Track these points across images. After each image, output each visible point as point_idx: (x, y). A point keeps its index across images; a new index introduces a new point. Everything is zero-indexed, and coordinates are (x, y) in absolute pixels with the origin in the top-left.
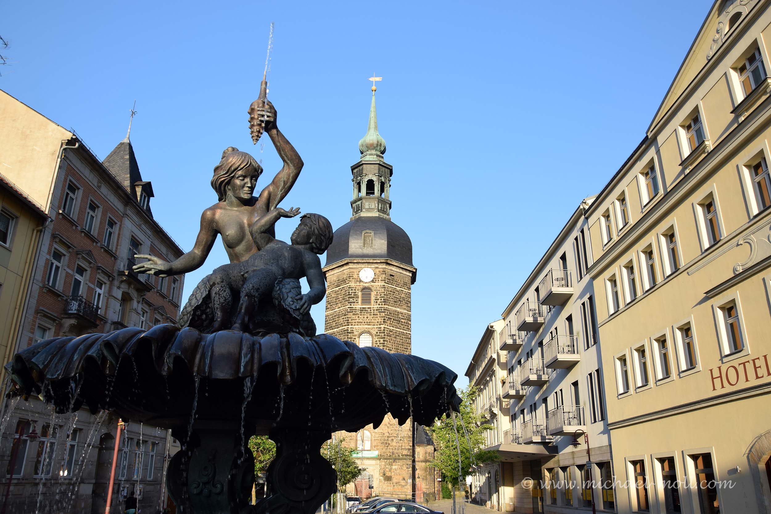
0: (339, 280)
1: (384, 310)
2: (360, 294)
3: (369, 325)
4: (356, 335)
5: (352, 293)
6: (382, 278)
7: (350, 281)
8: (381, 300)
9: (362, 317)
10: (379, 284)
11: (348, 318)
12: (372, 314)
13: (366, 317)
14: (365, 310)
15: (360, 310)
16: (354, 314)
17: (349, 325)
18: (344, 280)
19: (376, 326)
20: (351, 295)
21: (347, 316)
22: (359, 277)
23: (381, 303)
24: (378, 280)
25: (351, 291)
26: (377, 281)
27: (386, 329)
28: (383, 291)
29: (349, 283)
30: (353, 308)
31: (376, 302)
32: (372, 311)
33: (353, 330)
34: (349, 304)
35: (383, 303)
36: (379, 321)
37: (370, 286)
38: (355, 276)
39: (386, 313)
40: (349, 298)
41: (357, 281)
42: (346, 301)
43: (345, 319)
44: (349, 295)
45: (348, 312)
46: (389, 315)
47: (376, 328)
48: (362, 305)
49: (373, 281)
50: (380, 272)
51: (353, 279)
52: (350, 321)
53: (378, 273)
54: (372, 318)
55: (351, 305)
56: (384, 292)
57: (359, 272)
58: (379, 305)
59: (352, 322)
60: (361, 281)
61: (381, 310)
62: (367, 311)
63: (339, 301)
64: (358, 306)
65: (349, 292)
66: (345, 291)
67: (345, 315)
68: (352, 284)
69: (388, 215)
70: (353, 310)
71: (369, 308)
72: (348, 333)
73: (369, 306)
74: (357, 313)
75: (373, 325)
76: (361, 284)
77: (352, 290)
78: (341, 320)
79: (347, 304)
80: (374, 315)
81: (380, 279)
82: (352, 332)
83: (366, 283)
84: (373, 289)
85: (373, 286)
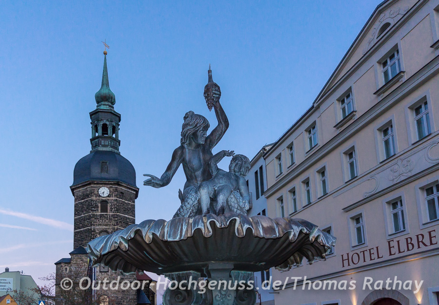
0: (84, 195)
1: (117, 216)
2: (99, 205)
3: (106, 226)
4: (97, 233)
5: (93, 204)
7: (92, 196)
8: (115, 209)
9: (101, 220)
10: (113, 198)
11: (91, 221)
13: (104, 221)
14: (104, 216)
15: (100, 216)
16: (95, 219)
19: (111, 227)
22: (98, 193)
23: (114, 211)
26: (111, 196)
27: (118, 229)
28: (116, 203)
30: (94, 214)
31: (111, 211)
32: (108, 216)
34: (92, 212)
35: (116, 211)
36: (114, 223)
38: (96, 192)
39: (118, 218)
40: (92, 207)
41: (97, 196)
42: (90, 209)
43: (89, 222)
45: (91, 217)
48: (101, 212)
49: (108, 196)
50: (113, 190)
51: (94, 194)
54: (109, 221)
57: (99, 190)
59: (94, 224)
60: (100, 196)
61: (115, 216)
63: (84, 209)
64: (99, 213)
65: (91, 203)
66: (89, 203)
67: (89, 219)
68: (94, 198)
69: (118, 150)
70: (95, 216)
71: (106, 215)
72: (91, 231)
73: (106, 213)
74: (98, 217)
75: (109, 226)
76: (101, 198)
77: (93, 202)
78: (86, 222)
79: (90, 211)
80: (110, 219)
81: (114, 195)
82: (94, 231)
83: (104, 197)
84: (108, 201)
85: (108, 200)
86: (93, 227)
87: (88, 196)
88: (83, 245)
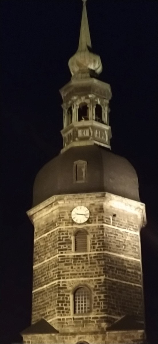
0: (48, 224)
1: (104, 256)
2: (73, 238)
3: (85, 277)
4: (69, 291)
5: (63, 238)
6: (99, 217)
7: (60, 223)
8: (99, 244)
9: (76, 267)
10: (97, 225)
11: (58, 269)
12: (89, 262)
13: (81, 267)
14: (80, 259)
15: (74, 259)
16: (66, 265)
17: (60, 279)
18: (54, 223)
19: (94, 278)
20: (62, 240)
21: (58, 267)
22: (71, 217)
23: (99, 249)
24: (95, 220)
25: (61, 236)
26: (93, 222)
27: (107, 281)
28: (101, 233)
29: (59, 226)
30: (64, 256)
31: (94, 248)
32: (89, 259)
33: (65, 285)
34: (60, 252)
35: (102, 249)
36: (98, 271)
37: (85, 228)
38: (67, 217)
39: (106, 261)
40: (60, 244)
41: (69, 223)
42: (57, 248)
43: (55, 272)
44: (59, 240)
45: (59, 262)
46: (110, 263)
47: (95, 280)
48: (75, 252)
49: (88, 222)
50: (96, 209)
51: (63, 220)
52: (61, 273)
53: (94, 211)
54: (90, 267)
55: (62, 253)
56: (103, 235)
57: (71, 211)
58: (97, 250)
59: (64, 275)
60: (73, 223)
61: (100, 257)
62: (83, 259)
63: (49, 249)
64: (72, 254)
65: (59, 238)
66: (55, 236)
67: (55, 266)
68: (63, 227)
70: (65, 259)
71: (84, 255)
72: (59, 288)
73: (84, 253)
74: (70, 262)
75: (91, 277)
76: (75, 226)
77: (63, 234)
78: (51, 273)
79: (57, 252)
80: (91, 263)
81: (97, 218)
82: (64, 287)
83: (80, 224)
84: (89, 231)
85: (88, 228)
86: (61, 280)
87: (53, 224)
88: (46, 317)
